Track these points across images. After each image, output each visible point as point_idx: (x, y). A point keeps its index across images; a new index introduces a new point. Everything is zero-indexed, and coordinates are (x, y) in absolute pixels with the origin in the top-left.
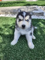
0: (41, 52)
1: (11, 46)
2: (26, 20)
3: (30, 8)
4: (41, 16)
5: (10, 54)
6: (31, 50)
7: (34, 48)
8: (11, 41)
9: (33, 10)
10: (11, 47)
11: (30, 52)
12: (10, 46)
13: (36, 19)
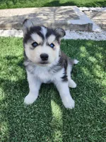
0: (88, 115)
1: (25, 107)
2: (48, 45)
3: (61, 14)
4: (87, 33)
5: (25, 125)
6: (68, 111)
7: (75, 107)
8: (24, 96)
9: (67, 19)
10: (25, 110)
11: (68, 116)
12: (23, 108)
13: (75, 41)
